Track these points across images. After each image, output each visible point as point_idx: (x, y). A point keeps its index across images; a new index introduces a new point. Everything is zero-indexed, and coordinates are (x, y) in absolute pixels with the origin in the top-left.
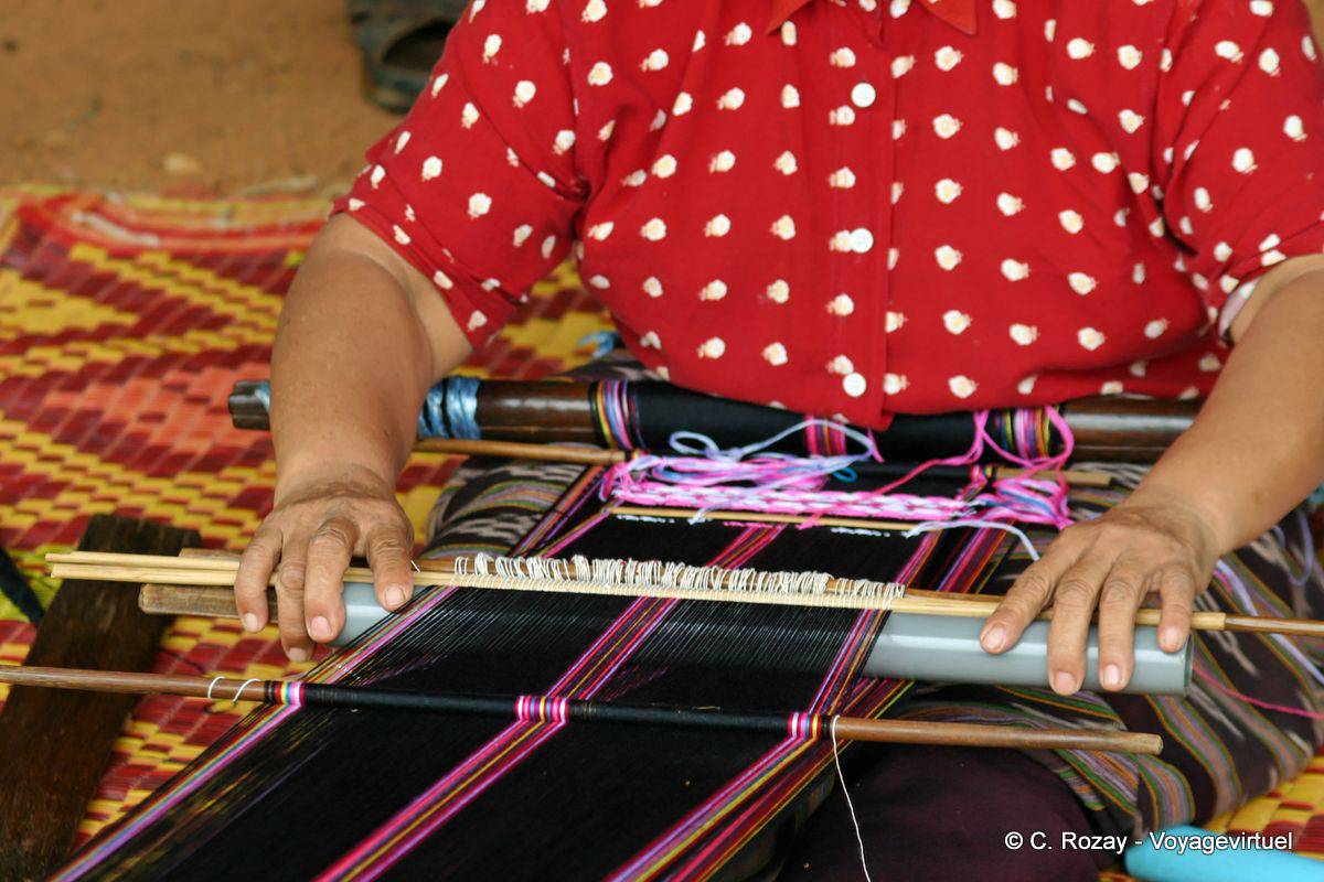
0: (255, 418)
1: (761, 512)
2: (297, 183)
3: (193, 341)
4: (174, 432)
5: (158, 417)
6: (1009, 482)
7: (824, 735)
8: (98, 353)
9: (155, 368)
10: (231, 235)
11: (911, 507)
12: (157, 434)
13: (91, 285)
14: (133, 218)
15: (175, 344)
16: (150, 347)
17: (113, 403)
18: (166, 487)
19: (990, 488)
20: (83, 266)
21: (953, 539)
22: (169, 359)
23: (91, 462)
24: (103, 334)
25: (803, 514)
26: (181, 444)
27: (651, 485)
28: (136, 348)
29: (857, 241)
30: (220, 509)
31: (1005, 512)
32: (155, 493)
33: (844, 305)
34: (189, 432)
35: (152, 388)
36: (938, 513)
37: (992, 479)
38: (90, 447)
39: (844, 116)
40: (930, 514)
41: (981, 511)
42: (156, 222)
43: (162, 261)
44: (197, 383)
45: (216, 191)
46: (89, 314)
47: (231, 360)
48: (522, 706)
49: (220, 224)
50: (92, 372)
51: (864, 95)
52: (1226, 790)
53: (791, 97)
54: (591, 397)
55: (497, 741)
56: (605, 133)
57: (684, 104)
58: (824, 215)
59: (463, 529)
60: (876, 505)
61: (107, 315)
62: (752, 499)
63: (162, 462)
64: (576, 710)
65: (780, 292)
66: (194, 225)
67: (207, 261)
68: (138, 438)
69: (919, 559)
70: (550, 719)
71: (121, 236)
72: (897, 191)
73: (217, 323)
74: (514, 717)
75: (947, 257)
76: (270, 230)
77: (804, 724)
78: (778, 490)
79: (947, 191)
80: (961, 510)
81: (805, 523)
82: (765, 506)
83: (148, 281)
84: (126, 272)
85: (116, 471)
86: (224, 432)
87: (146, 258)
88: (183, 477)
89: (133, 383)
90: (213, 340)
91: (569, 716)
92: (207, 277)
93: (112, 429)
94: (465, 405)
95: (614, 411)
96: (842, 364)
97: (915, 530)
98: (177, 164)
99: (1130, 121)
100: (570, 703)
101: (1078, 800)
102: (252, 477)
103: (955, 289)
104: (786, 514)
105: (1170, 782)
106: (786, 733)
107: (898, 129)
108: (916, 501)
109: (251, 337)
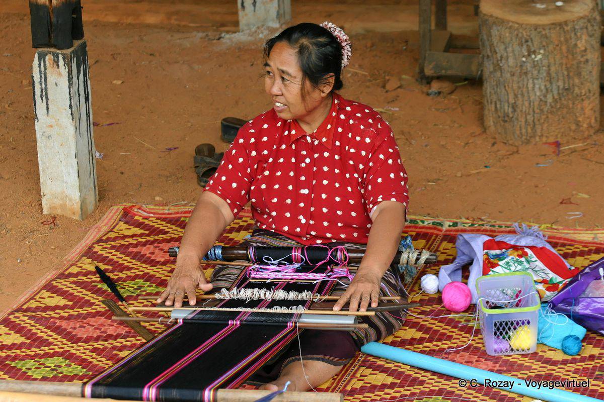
0: (174, 255)
1: (282, 279)
2: (183, 203)
3: (160, 237)
4: (156, 256)
5: (153, 253)
6: (336, 269)
7: (295, 326)
8: (140, 239)
9: (152, 243)
10: (169, 214)
11: (314, 276)
12: (153, 257)
13: (139, 225)
14: (148, 210)
15: (157, 238)
16: (151, 238)
17: (143, 250)
18: (154, 268)
19: (332, 271)
20: (137, 220)
21: (324, 283)
22: (156, 241)
23: (138, 263)
24: (141, 235)
25: (291, 279)
26: (158, 259)
27: (258, 272)
28: (148, 238)
29: (305, 191)
30: (166, 273)
31: (335, 276)
32: (152, 270)
33: (302, 205)
34: (160, 257)
35: (152, 247)
36: (320, 277)
37: (332, 269)
38: (138, 260)
39: (303, 165)
40: (319, 277)
41: (329, 276)
42: (153, 211)
43: (154, 219)
44: (161, 246)
45: (166, 204)
46: (138, 231)
47: (169, 241)
48: (230, 322)
49: (166, 212)
50: (139, 243)
51: (308, 160)
52: (384, 334)
53: (293, 160)
54: (246, 250)
55: (225, 329)
56: (255, 166)
57: (271, 160)
58: (298, 185)
59: (219, 278)
60: (307, 276)
61: (142, 231)
62: (279, 275)
63: (154, 263)
64: (242, 323)
65: (289, 201)
66: (161, 212)
67: (164, 220)
68: (149, 258)
69: (316, 288)
70: (236, 325)
71: (145, 214)
72: (314, 182)
73: (166, 233)
74: (228, 325)
75: (324, 196)
76: (177, 213)
77: (291, 324)
78: (286, 273)
79: (325, 182)
80: (325, 277)
81: (292, 281)
82: (283, 277)
83: (151, 224)
84: (147, 222)
85: (144, 265)
86: (167, 256)
87: (151, 219)
88: (158, 266)
89: (147, 246)
90: (165, 237)
91: (240, 324)
92: (164, 223)
93: (143, 256)
94: (219, 252)
95: (251, 254)
96: (301, 217)
97: (315, 282)
98: (157, 198)
99: (361, 167)
100: (241, 321)
101: (352, 337)
102: (173, 266)
103: (325, 203)
104: (287, 279)
105: (372, 332)
106: (287, 326)
107: (315, 169)
108: (315, 274)
109: (173, 236)
